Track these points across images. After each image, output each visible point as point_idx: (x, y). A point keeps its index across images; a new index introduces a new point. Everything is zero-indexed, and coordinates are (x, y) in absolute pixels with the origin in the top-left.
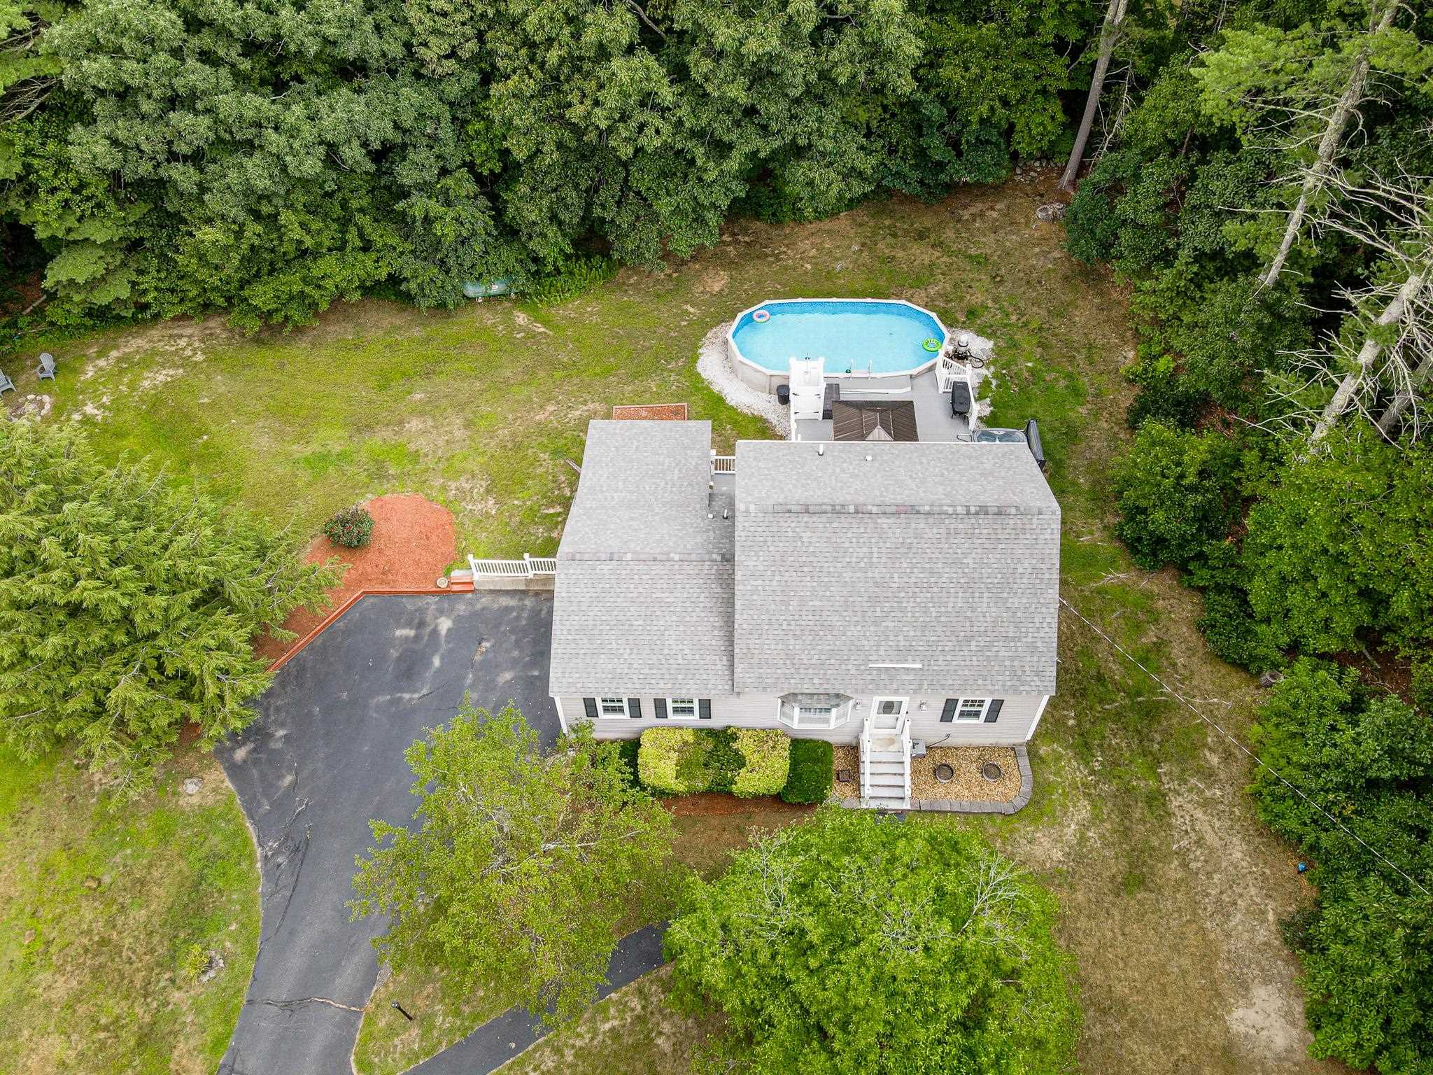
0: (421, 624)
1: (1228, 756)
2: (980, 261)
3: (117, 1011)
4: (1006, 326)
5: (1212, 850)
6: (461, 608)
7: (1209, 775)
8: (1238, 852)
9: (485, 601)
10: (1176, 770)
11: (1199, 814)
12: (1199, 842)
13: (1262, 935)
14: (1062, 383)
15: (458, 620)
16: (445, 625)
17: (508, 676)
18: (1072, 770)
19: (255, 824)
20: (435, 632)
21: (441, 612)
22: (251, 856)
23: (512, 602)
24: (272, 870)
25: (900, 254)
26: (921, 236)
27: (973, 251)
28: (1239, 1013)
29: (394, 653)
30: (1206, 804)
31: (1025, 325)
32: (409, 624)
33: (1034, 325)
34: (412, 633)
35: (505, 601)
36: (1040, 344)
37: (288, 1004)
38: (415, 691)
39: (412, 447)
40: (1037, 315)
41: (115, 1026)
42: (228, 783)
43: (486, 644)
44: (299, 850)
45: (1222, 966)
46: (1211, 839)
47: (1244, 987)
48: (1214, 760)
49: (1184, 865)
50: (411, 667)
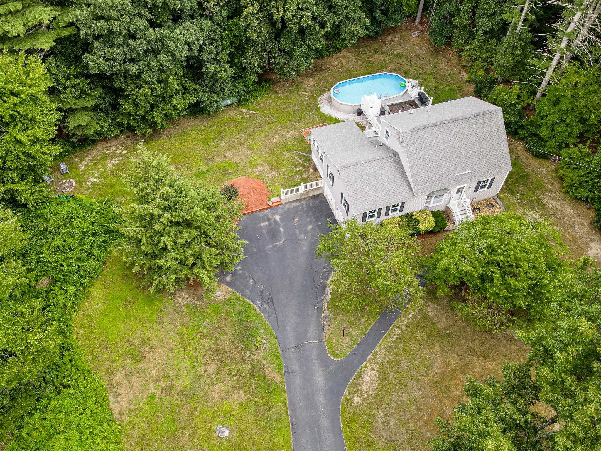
0: (269, 220)
1: (552, 184)
2: (400, 55)
3: (236, 369)
4: (419, 75)
5: (561, 211)
6: (280, 211)
7: (550, 191)
8: (568, 209)
9: (287, 206)
10: (540, 192)
11: (553, 202)
12: (557, 209)
13: (586, 229)
14: (447, 88)
15: (281, 215)
16: (278, 218)
17: (310, 227)
18: (512, 200)
19: (248, 298)
20: (275, 221)
21: (274, 214)
22: (254, 308)
23: (298, 204)
24: (264, 311)
25: (371, 59)
26: (376, 51)
27: (396, 53)
28: (589, 252)
29: (265, 232)
30: (553, 199)
31: (426, 72)
32: (264, 221)
33: (428, 72)
34: (267, 223)
35: (295, 204)
36: (434, 78)
37: (296, 347)
38: (280, 241)
39: (233, 161)
40: (428, 69)
41: (239, 373)
42: (230, 289)
43: (296, 220)
44: (270, 301)
45: (579, 241)
46: (559, 208)
47: (587, 244)
48: (549, 186)
49: (556, 217)
50: (274, 234)
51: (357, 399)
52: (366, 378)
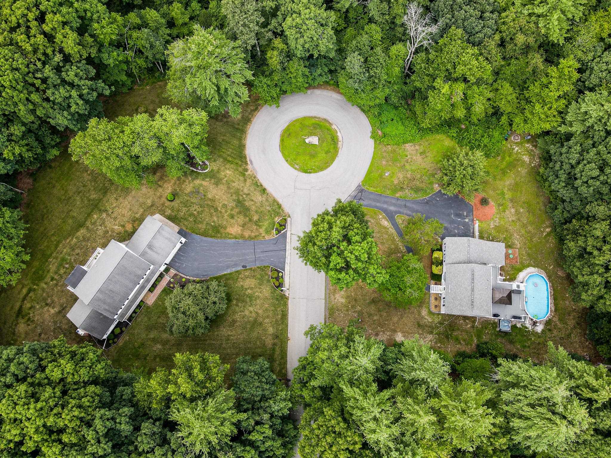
0: (467, 216)
3: (405, 183)
6: (470, 223)
9: (472, 227)
10: (437, 338)
14: (527, 345)
15: (468, 222)
16: (467, 220)
17: (456, 232)
18: (436, 320)
19: (431, 196)
20: (465, 219)
21: (469, 219)
22: (426, 196)
26: (578, 324)
29: (461, 212)
32: (467, 214)
34: (465, 215)
35: (472, 230)
37: (405, 205)
38: (453, 216)
39: (507, 211)
42: (438, 190)
43: (463, 227)
50: (458, 215)
51: (381, 217)
52: (386, 222)
